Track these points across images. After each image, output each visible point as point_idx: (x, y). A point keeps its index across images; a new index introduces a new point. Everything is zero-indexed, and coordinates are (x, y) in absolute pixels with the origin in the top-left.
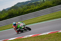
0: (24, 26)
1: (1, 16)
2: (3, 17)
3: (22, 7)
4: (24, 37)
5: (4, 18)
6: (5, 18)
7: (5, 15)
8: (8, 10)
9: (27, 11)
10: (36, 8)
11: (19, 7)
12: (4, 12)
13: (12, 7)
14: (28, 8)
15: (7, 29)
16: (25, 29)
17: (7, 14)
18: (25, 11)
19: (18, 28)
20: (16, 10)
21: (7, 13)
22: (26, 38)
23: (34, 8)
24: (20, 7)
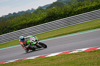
0: (36, 41)
1: (36, 18)
2: (39, 19)
3: (69, 3)
4: (73, 52)
5: (40, 21)
6: (43, 21)
7: (42, 16)
8: (47, 8)
9: (79, 11)
10: (93, 5)
11: (65, 4)
12: (40, 11)
13: (54, 3)
14: (80, 5)
15: (46, 39)
16: (37, 46)
17: (45, 15)
18: (75, 10)
19: (27, 45)
20: (59, 8)
21: (46, 13)
22: (76, 54)
23: (90, 6)
24: (67, 3)
